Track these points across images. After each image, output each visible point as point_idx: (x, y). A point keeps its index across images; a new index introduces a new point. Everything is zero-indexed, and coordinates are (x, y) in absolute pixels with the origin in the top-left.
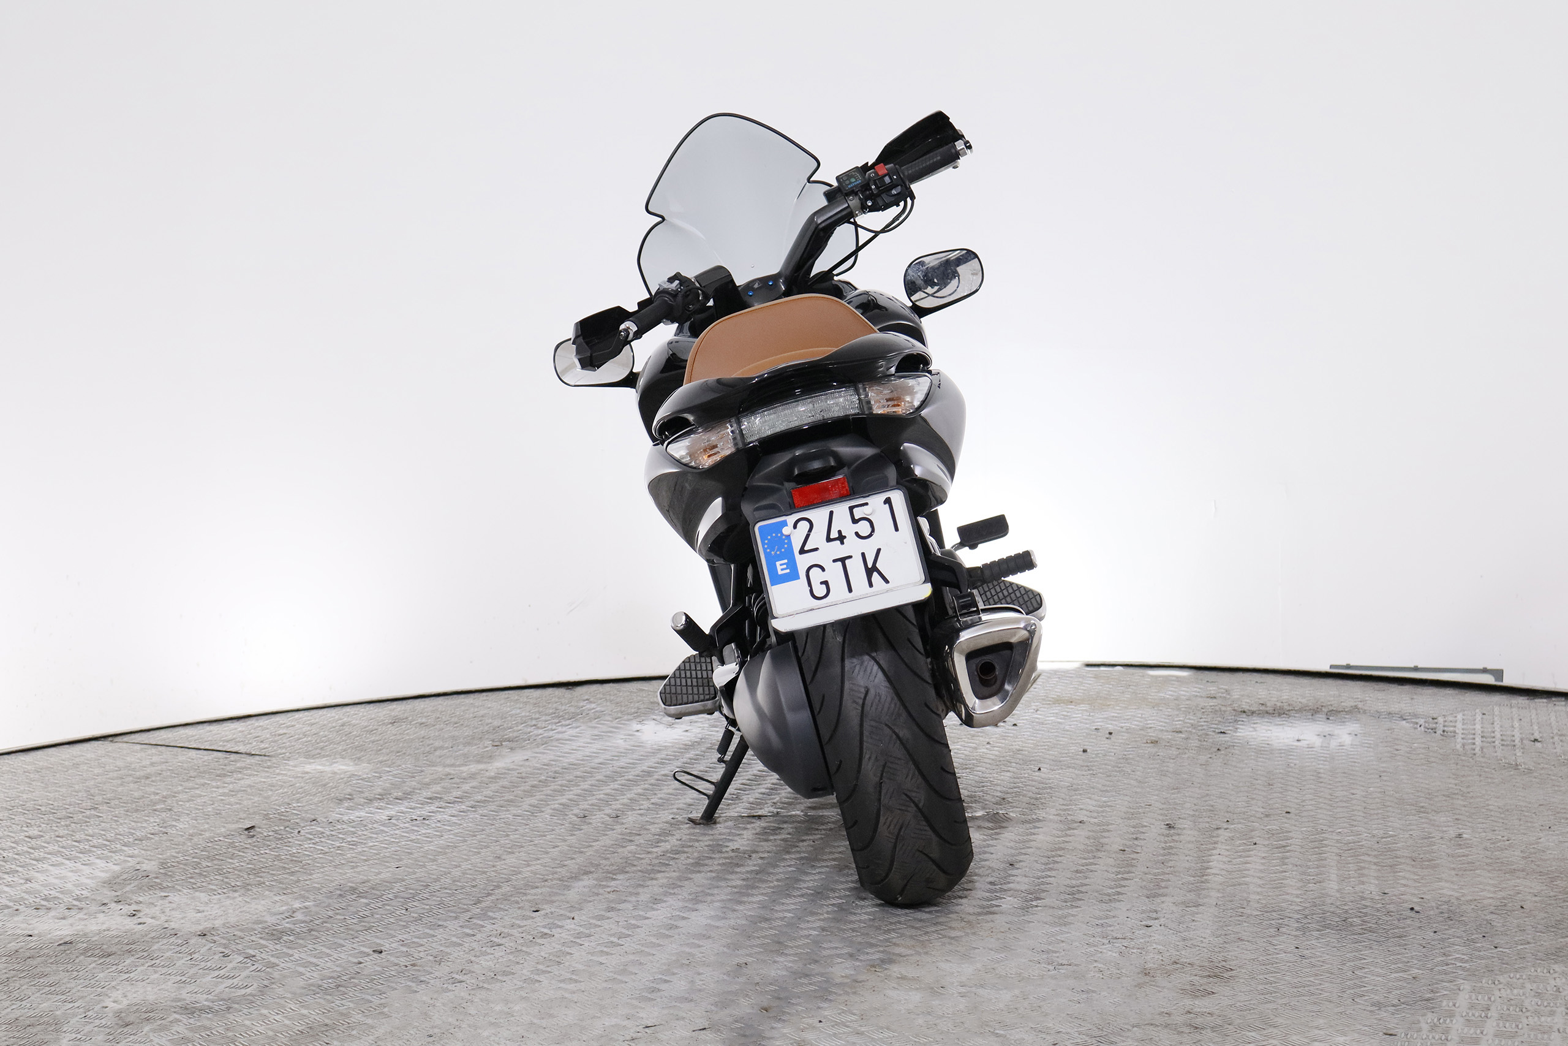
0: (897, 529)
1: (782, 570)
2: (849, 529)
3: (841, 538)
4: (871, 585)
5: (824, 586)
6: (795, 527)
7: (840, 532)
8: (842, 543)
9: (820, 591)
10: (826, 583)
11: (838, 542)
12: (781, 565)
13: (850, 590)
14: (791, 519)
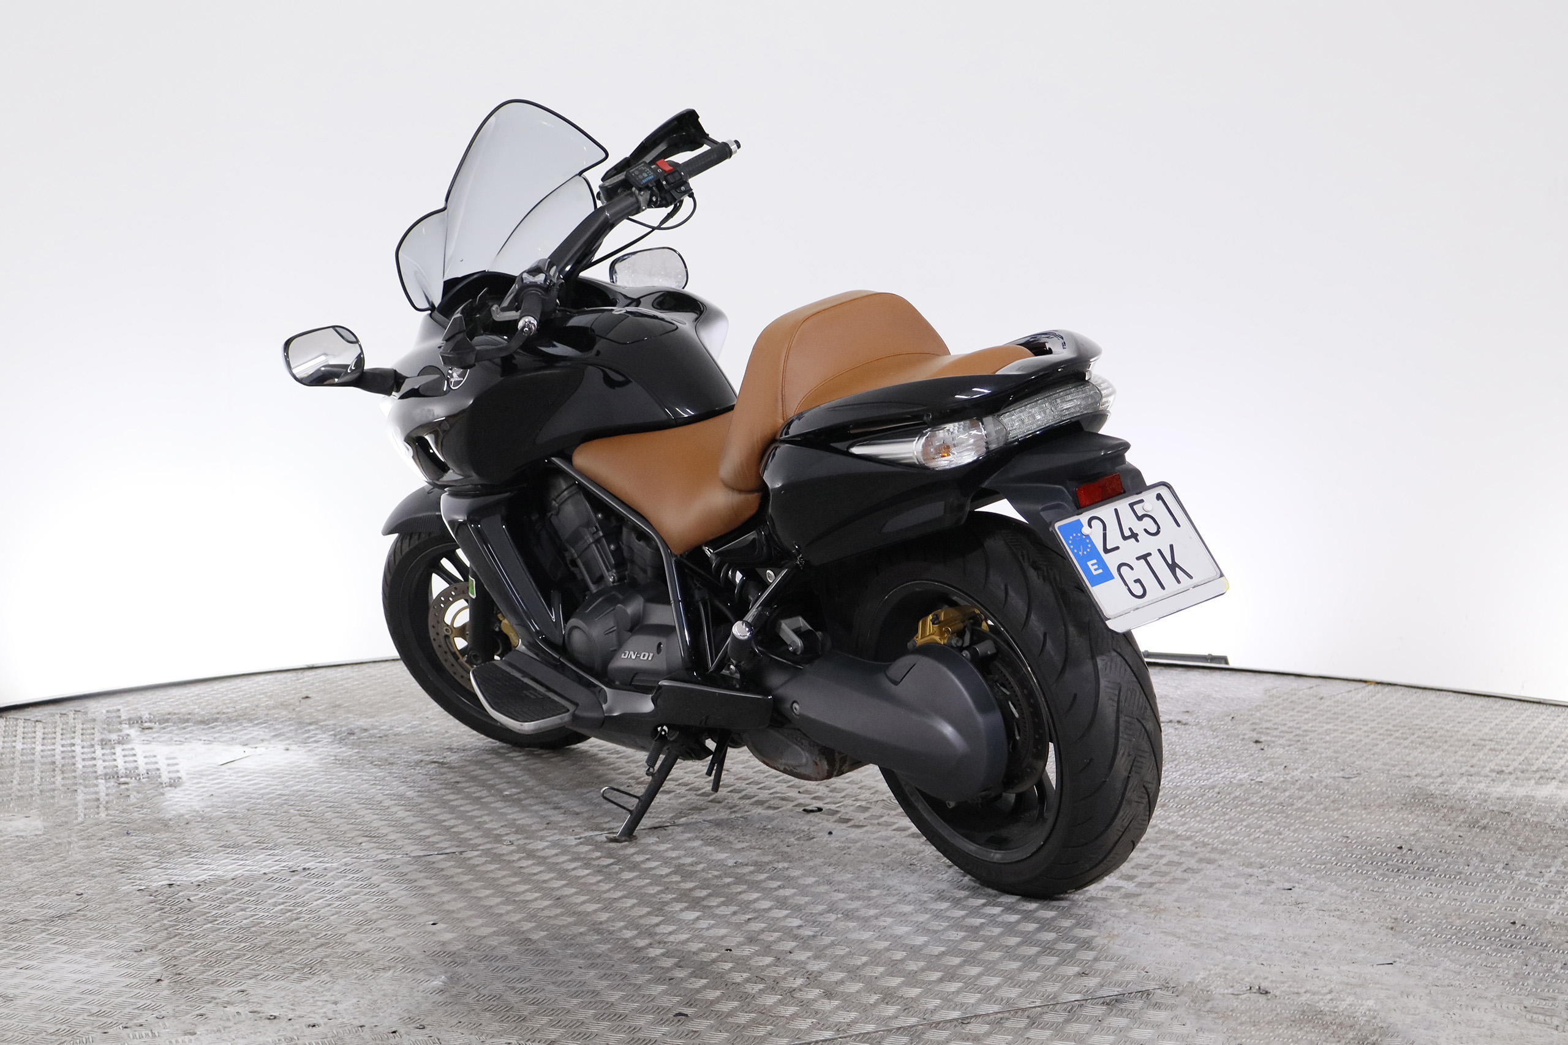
0: (1179, 525)
1: (1095, 570)
2: (1138, 527)
3: (1134, 536)
4: (1179, 582)
5: (1138, 584)
6: (1090, 526)
7: (1130, 529)
8: (1137, 541)
9: (1138, 590)
10: (1138, 581)
11: (1133, 540)
12: (1093, 565)
13: (1163, 588)
14: (1084, 518)
